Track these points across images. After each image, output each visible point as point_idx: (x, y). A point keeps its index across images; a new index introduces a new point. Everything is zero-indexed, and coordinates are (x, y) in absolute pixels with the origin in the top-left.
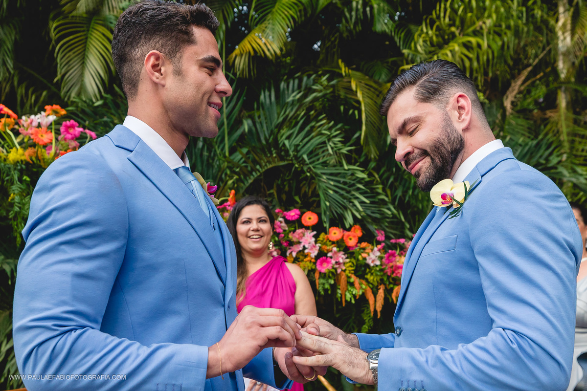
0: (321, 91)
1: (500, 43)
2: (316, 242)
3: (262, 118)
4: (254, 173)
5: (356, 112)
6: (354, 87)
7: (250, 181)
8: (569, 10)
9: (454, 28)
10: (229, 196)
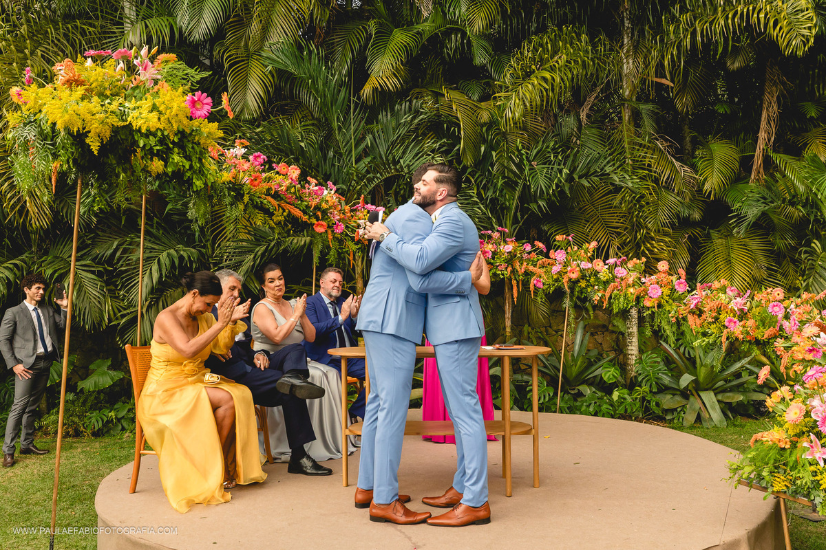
0: (426, 114)
1: (570, 76)
3: (380, 132)
4: (375, 179)
5: (456, 129)
6: (454, 107)
7: (372, 186)
8: (632, 38)
9: (533, 67)
10: (359, 199)
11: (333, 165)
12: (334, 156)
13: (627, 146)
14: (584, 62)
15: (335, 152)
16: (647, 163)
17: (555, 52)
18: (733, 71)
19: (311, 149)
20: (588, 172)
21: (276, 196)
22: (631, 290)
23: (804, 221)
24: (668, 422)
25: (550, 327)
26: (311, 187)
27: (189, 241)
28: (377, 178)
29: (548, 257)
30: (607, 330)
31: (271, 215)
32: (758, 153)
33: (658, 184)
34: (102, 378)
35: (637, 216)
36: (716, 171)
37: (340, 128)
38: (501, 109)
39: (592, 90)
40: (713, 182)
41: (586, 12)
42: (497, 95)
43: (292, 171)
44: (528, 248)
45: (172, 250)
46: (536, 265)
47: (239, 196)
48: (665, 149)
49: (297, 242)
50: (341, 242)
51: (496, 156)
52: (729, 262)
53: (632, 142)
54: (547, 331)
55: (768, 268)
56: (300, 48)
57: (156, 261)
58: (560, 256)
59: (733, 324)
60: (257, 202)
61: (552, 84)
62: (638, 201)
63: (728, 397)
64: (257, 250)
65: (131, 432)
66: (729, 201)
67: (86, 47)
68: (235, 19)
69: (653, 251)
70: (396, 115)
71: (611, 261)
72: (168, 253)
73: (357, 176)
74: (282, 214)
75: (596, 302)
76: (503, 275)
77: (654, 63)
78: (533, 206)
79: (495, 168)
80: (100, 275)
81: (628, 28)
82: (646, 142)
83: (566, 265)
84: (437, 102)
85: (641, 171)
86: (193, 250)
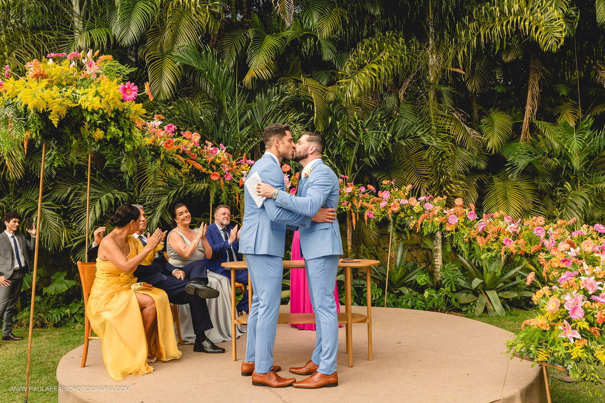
0: (289, 95)
1: (392, 67)
2: (289, 180)
3: (257, 108)
4: (254, 142)
5: (311, 106)
6: (309, 90)
7: (252, 146)
8: (435, 40)
9: (366, 61)
10: (242, 156)
11: (224, 132)
12: (224, 125)
13: (432, 116)
14: (401, 57)
15: (225, 123)
16: (447, 128)
17: (381, 51)
18: (507, 63)
19: (208, 120)
20: (405, 135)
21: (184, 154)
22: (437, 219)
23: (559, 169)
24: (464, 313)
25: (379, 246)
26: (208, 148)
27: (122, 187)
28: (255, 141)
29: (377, 196)
30: (420, 247)
31: (180, 168)
32: (526, 122)
33: (455, 144)
34: (60, 285)
35: (440, 166)
36: (495, 134)
37: (228, 106)
38: (343, 91)
39: (407, 77)
40: (493, 141)
41: (402, 22)
42: (340, 81)
43: (195, 137)
44: (363, 190)
45: (110, 194)
46: (368, 202)
47: (157, 155)
48: (459, 119)
49: (199, 187)
50: (230, 186)
51: (339, 125)
52: (506, 198)
53: (436, 114)
54: (377, 249)
55: (534, 203)
56: (200, 49)
57: (98, 201)
58: (385, 195)
59: (509, 243)
60: (170, 159)
61: (379, 73)
62: (441, 155)
63: (506, 295)
64: (170, 193)
65: (81, 324)
66: (505, 155)
67: (47, 50)
68: (153, 29)
69: (452, 191)
70: (268, 96)
71: (422, 198)
72: (107, 196)
73: (241, 139)
74: (188, 168)
75: (411, 228)
76: (345, 209)
77: (451, 58)
78: (366, 160)
79: (339, 133)
80: (58, 212)
81: (432, 33)
82: (446, 114)
83: (390, 201)
84: (297, 87)
85: (442, 134)
86: (125, 194)
